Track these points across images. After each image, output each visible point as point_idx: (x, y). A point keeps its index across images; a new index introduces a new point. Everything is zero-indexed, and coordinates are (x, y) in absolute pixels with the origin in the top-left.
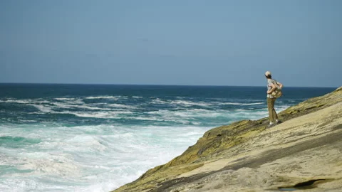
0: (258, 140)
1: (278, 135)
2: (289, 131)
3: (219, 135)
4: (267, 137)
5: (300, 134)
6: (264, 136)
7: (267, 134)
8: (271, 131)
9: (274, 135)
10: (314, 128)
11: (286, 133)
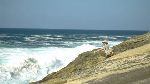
0: (104, 65)
1: (118, 62)
2: (125, 60)
3: (87, 56)
4: (110, 63)
5: (132, 62)
6: (108, 62)
7: (110, 61)
8: (113, 59)
9: (115, 62)
10: (142, 58)
11: (123, 61)
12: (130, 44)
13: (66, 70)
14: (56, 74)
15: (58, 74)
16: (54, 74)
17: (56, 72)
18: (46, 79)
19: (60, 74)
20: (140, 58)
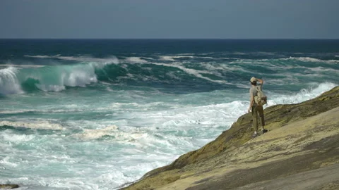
0: (240, 151)
1: (259, 148)
2: (270, 143)
5: (278, 149)
7: (252, 143)
9: (256, 147)
10: (292, 142)
11: (266, 146)
12: (331, 98)
13: (215, 147)
14: (196, 154)
15: (198, 154)
16: (191, 155)
17: (195, 152)
18: (177, 164)
19: (204, 156)
20: (289, 143)
